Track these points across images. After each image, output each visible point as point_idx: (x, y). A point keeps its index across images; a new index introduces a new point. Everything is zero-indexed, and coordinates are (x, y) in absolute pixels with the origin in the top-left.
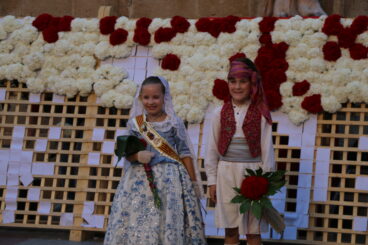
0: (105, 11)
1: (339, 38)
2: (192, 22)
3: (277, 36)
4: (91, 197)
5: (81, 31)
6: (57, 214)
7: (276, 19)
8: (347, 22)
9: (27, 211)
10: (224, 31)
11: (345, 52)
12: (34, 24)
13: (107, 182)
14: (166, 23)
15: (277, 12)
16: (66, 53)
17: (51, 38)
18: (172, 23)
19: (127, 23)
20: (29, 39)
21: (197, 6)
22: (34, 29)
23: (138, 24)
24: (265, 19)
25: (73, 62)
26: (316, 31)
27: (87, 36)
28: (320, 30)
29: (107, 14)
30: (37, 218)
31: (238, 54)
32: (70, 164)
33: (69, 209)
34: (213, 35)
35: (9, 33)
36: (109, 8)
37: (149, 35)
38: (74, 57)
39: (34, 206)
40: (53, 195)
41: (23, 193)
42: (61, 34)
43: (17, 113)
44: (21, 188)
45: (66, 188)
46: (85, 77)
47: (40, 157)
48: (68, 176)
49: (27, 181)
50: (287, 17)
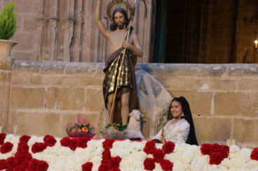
1: (154, 156)
2: (58, 140)
14: (41, 140)
18: (44, 139)
19: (13, 138)
23: (21, 139)
24: (107, 140)
28: (142, 150)
36: (1, 128)
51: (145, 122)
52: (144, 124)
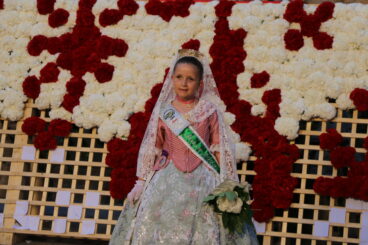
3: (234, 22)
4: (24, 195)
5: (15, 9)
7: (233, 3)
8: (310, 9)
10: (176, 15)
11: (308, 41)
13: (43, 179)
25: (7, 44)
26: (277, 18)
27: (22, 14)
31: (192, 40)
34: (164, 19)
37: (93, 17)
46: (20, 62)
50: (245, 1)
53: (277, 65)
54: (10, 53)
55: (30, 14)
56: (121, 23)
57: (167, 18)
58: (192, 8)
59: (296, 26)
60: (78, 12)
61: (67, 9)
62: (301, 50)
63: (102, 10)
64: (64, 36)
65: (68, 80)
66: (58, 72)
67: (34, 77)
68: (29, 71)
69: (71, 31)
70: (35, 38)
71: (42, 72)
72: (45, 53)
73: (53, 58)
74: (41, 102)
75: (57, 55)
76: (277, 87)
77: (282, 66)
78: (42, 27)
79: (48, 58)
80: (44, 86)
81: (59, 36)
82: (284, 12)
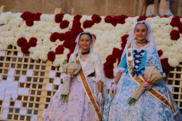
0: (58, 11)
1: (179, 29)
2: (103, 18)
5: (45, 21)
6: (29, 115)
7: (146, 17)
9: (14, 113)
10: (119, 23)
12: (22, 16)
14: (89, 18)
15: (148, 14)
16: (37, 32)
17: (30, 24)
18: (92, 18)
19: (69, 18)
20: (18, 24)
21: (107, 9)
22: (22, 19)
23: (75, 18)
24: (141, 17)
25: (41, 36)
26: (167, 24)
27: (48, 23)
28: (169, 24)
29: (59, 13)
30: (19, 117)
31: (126, 35)
32: (37, 89)
33: (36, 112)
34: (113, 25)
35: (8, 21)
36: (60, 9)
37: (80, 24)
38: (41, 34)
39: (18, 110)
40: (28, 105)
41: (12, 103)
42: (35, 22)
43: (11, 62)
44: (12, 101)
45: (35, 102)
46: (46, 45)
47: (22, 85)
48: (36, 95)
49: (15, 97)
50: (153, 16)
51: (174, 1)
52: (173, 4)
53: (166, 47)
54: (42, 40)
55: (52, 23)
56: (93, 27)
57: (115, 25)
58: (126, 20)
59: (176, 29)
60: (73, 22)
61: (68, 20)
62: (178, 40)
63: (84, 21)
64: (67, 33)
65: (68, 53)
66: (64, 49)
67: (52, 52)
68: (50, 49)
69: (70, 31)
70: (54, 33)
71: (56, 49)
72: (58, 40)
73: (61, 43)
74: (55, 64)
75: (63, 41)
76: (166, 57)
77: (169, 48)
78: (57, 28)
79: (59, 43)
80: (57, 56)
81: (64, 33)
82: (170, 22)
